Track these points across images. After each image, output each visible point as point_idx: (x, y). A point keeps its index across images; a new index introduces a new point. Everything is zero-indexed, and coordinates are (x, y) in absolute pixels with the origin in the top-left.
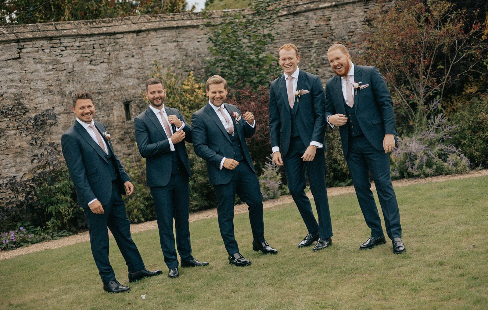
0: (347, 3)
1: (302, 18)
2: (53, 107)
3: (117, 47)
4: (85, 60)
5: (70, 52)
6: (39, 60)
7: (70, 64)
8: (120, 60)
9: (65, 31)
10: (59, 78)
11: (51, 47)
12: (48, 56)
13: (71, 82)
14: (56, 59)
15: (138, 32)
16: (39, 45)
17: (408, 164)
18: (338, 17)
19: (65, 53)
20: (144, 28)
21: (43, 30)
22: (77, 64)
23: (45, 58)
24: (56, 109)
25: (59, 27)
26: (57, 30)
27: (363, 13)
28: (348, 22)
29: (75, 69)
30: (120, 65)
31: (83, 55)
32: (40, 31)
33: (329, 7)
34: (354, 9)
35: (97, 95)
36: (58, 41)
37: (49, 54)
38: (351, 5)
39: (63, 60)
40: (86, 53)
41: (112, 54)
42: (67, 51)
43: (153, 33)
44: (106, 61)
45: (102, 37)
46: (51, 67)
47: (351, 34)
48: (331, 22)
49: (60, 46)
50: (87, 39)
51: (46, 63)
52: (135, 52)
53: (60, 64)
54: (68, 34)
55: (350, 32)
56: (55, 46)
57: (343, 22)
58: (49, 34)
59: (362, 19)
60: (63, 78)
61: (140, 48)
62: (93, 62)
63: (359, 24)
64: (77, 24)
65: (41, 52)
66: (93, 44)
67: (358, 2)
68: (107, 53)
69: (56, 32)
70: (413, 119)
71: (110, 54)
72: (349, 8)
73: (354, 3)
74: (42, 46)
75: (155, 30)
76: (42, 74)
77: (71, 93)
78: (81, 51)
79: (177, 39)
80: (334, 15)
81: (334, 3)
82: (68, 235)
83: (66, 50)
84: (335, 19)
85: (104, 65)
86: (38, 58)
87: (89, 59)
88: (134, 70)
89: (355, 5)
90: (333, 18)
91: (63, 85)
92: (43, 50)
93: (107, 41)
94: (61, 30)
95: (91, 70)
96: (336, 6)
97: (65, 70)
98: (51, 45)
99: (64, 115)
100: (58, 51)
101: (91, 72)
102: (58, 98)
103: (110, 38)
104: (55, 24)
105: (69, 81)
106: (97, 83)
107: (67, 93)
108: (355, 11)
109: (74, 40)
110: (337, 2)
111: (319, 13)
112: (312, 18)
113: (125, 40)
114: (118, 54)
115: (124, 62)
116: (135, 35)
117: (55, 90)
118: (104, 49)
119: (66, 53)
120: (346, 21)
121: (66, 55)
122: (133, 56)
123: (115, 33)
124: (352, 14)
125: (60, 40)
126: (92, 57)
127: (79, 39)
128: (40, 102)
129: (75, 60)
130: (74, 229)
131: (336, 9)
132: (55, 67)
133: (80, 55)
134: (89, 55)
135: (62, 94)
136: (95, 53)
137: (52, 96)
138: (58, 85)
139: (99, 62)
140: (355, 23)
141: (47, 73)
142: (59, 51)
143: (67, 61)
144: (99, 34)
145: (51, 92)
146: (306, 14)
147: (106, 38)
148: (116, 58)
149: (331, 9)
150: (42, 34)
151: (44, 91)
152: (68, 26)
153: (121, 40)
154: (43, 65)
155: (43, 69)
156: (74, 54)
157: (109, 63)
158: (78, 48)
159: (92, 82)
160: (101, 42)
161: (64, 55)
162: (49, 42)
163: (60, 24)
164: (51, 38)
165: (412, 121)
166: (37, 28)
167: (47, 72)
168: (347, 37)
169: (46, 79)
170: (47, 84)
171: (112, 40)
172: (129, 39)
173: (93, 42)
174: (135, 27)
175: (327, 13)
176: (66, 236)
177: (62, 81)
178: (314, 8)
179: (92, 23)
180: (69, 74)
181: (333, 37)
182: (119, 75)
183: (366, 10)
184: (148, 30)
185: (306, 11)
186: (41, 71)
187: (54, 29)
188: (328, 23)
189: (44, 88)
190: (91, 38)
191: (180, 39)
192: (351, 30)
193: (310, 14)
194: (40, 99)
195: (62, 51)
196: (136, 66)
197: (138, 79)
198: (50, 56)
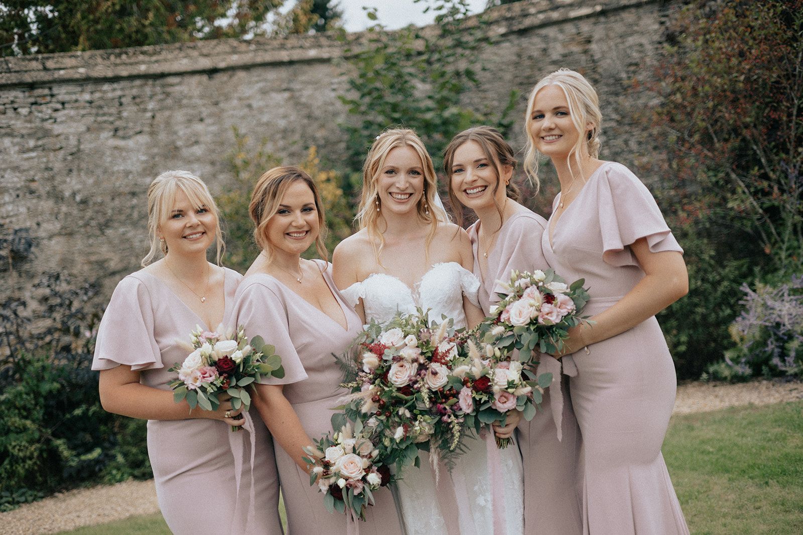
0: (625, 8)
1: (536, 40)
2: (38, 224)
3: (169, 101)
4: (102, 129)
5: (72, 113)
6: (8, 130)
7: (71, 137)
8: (176, 128)
9: (62, 72)
10: (50, 165)
11: (32, 104)
12: (26, 121)
13: (75, 173)
14: (42, 128)
15: (212, 72)
16: (6, 101)
17: (771, 346)
18: (607, 36)
19: (60, 115)
20: (222, 65)
21: (17, 69)
22: (88, 136)
23: (19, 125)
24: (45, 226)
25: (50, 64)
26: (45, 69)
27: (656, 26)
28: (627, 44)
29: (82, 147)
30: (175, 137)
31: (100, 119)
32: (10, 72)
33: (588, 16)
34: (639, 18)
35: (129, 197)
36: (46, 91)
37: (28, 118)
38: (633, 10)
39: (57, 129)
40: (104, 115)
41: (158, 116)
42: (66, 112)
43: (241, 74)
44: (147, 129)
45: (138, 82)
46: (32, 143)
47: (632, 68)
48: (594, 46)
49: (50, 102)
50: (106, 87)
51: (23, 136)
52: (205, 112)
53: (52, 136)
54: (67, 76)
55: (631, 65)
56: (40, 100)
57: (616, 45)
58: (28, 78)
59: (656, 38)
60: (58, 166)
61: (216, 104)
62: (120, 133)
63: (649, 47)
64: (90, 58)
65: (10, 113)
66: (120, 97)
67: (646, 3)
68: (149, 115)
69: (42, 74)
70: (773, 240)
71: (153, 117)
72: (629, 17)
73: (638, 6)
74: (12, 102)
75: (247, 67)
76: (14, 156)
77: (74, 194)
78: (94, 111)
79: (292, 86)
80: (598, 32)
81: (598, 8)
82: (30, 499)
83: (64, 108)
84: (601, 40)
85: (143, 139)
86: (5, 125)
87: (111, 127)
88: (203, 147)
89: (641, 11)
90: (596, 36)
91: (58, 179)
92: (15, 109)
93: (148, 90)
94: (55, 69)
95: (116, 148)
96: (603, 13)
97: (61, 148)
98: (32, 100)
99: (61, 239)
100: (47, 111)
101: (116, 152)
102: (47, 205)
103: (154, 86)
104: (43, 58)
105: (71, 171)
106: (127, 173)
107: (67, 194)
108: (642, 23)
109: (79, 89)
110: (605, 4)
111: (570, 28)
112: (555, 40)
113: (184, 89)
114: (170, 117)
115: (182, 131)
116: (205, 78)
117: (42, 188)
118: (142, 107)
119: (65, 115)
120: (623, 43)
121: (64, 118)
122: (201, 120)
123: (163, 75)
124: (636, 28)
125: (50, 89)
126: (118, 123)
127: (90, 87)
128: (11, 214)
129: (82, 128)
130: (52, 481)
131: (602, 19)
132: (40, 143)
133: (92, 119)
134: (111, 119)
135: (57, 196)
136: (125, 114)
137: (34, 201)
138: (49, 179)
139: (131, 133)
140: (641, 45)
141: (25, 156)
142: (49, 111)
143: (65, 131)
144: (131, 78)
145: (32, 192)
146: (544, 31)
147: (146, 84)
148: (168, 123)
149: (592, 20)
150: (14, 78)
151: (18, 192)
152: (68, 62)
153: (177, 88)
154: (17, 140)
155: (17, 148)
156: (80, 117)
157: (152, 133)
158: (88, 105)
159: (118, 172)
160: (135, 92)
161: (59, 120)
162: (27, 94)
163: (53, 58)
164: (31, 86)
165: (769, 246)
166: (5, 67)
167: (24, 152)
168: (624, 75)
169: (22, 168)
170: (23, 178)
171: (158, 89)
172: (192, 87)
173: (119, 93)
174: (205, 63)
175: (585, 28)
176: (26, 502)
177: (56, 170)
178: (561, 18)
179: (119, 55)
180: (69, 158)
181: (597, 77)
182: (174, 157)
183: (663, 19)
184: (232, 69)
185: (544, 25)
186: (12, 152)
187: (41, 67)
188: (587, 47)
189: (19, 186)
190: (115, 85)
191: (296, 86)
192: (634, 61)
193: (551, 32)
194: (10, 208)
195: (56, 110)
196: (208, 139)
197: (213, 163)
198: (30, 122)
